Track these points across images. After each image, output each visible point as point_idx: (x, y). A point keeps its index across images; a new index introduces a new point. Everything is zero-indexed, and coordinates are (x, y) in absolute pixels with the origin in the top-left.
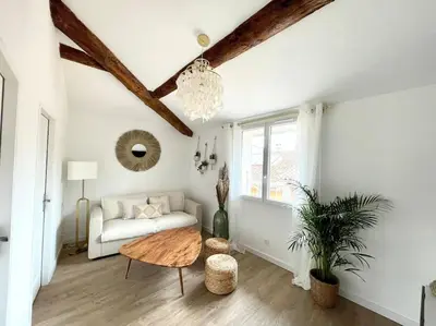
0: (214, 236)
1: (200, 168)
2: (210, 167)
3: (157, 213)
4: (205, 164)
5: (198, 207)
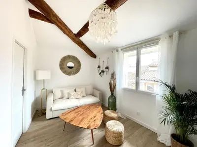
0: (108, 109)
1: (100, 73)
2: (105, 73)
3: (79, 96)
4: (103, 71)
5: (100, 93)
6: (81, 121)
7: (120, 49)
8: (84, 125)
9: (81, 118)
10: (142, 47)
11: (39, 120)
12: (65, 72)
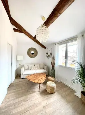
1: (48, 57)
2: (50, 56)
3: (36, 69)
4: (49, 56)
5: (47, 68)
6: (35, 80)
7: (57, 44)
8: (36, 82)
9: (35, 78)
10: (69, 42)
11: (18, 79)
12: (30, 56)
